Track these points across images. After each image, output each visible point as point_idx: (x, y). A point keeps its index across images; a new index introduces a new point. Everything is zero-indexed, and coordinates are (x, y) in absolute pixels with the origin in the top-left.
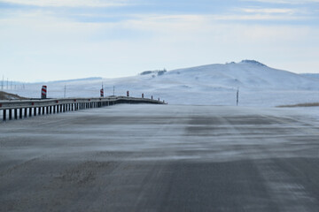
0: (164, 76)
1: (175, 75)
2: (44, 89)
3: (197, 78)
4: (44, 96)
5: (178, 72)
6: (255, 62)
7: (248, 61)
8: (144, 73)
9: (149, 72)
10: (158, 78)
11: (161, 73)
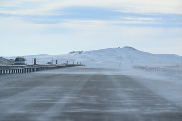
0: (82, 55)
1: (88, 54)
2: (35, 60)
3: (100, 56)
4: (35, 63)
5: (90, 53)
6: (131, 48)
7: (127, 47)
8: (72, 53)
9: (74, 52)
10: (79, 56)
11: (80, 53)
